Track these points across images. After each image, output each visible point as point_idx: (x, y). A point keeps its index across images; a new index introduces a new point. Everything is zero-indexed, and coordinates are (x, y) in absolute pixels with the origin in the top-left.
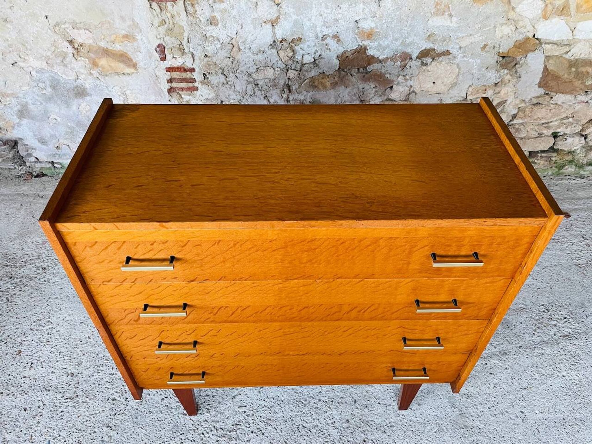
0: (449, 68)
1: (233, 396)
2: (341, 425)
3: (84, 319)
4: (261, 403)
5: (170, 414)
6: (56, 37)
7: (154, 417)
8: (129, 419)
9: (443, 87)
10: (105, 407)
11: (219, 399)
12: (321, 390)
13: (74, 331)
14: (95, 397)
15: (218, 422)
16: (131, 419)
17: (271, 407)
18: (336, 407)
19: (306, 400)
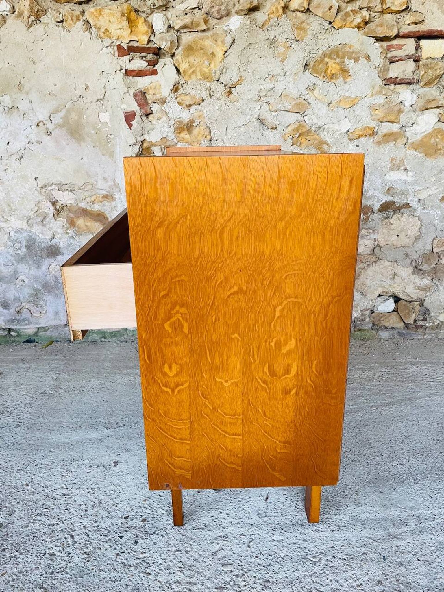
0: (411, 220)
1: (212, 551)
2: (371, 588)
3: (24, 466)
4: (253, 560)
5: (128, 572)
6: (41, 198)
7: (105, 576)
8: (71, 578)
9: (408, 240)
10: (40, 563)
11: (194, 555)
12: (333, 545)
13: (10, 478)
14: (28, 551)
15: (196, 584)
16: (74, 579)
17: (267, 565)
18: (358, 565)
19: (314, 557)
